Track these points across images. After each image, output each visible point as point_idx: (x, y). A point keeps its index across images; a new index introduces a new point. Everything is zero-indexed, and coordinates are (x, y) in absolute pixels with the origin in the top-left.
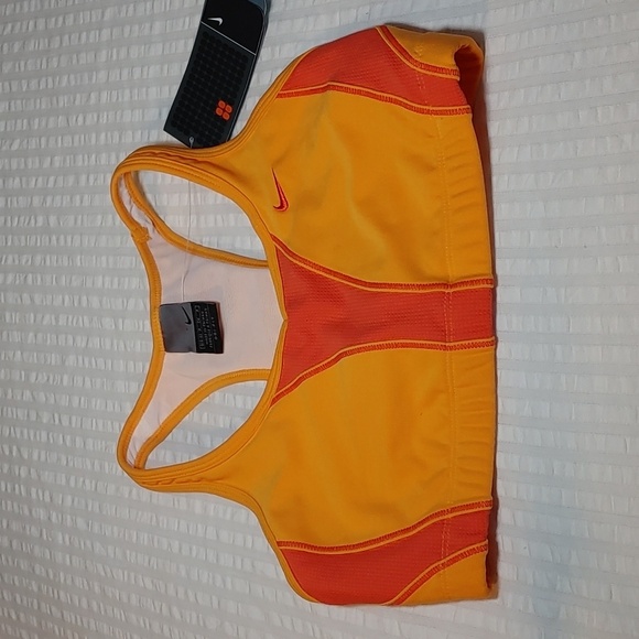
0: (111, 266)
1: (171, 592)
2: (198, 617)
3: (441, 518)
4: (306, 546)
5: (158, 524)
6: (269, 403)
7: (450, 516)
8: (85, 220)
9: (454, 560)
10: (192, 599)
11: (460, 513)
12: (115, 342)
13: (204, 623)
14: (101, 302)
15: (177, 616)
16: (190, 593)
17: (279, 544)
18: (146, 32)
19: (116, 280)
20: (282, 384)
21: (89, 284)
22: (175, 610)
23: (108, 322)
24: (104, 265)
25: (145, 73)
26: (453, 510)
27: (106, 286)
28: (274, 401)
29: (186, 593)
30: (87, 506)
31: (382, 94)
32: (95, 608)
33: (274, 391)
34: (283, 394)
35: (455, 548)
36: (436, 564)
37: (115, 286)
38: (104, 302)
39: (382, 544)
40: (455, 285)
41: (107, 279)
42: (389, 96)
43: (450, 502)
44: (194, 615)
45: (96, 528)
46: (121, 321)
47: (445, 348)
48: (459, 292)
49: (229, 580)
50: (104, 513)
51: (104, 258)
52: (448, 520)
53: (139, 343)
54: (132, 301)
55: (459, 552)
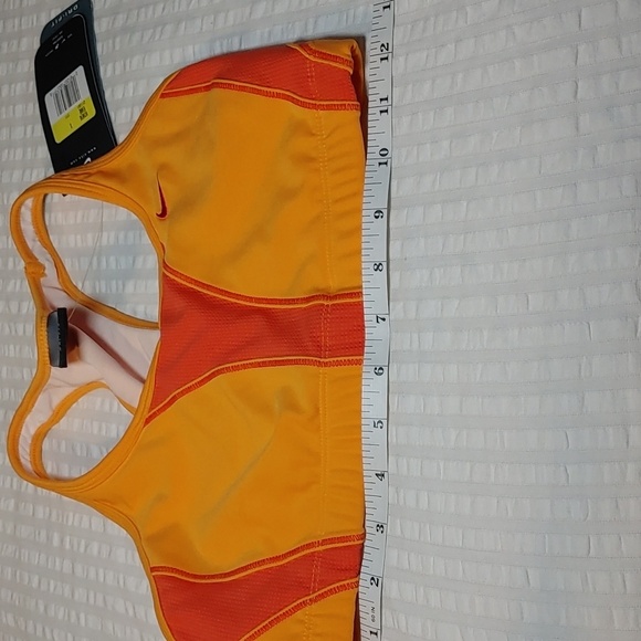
1: (30, 628)
3: (312, 550)
4: (177, 571)
6: (141, 425)
7: (321, 548)
9: (322, 596)
11: (331, 546)
17: (153, 569)
18: (14, 48)
20: (154, 403)
25: (12, 90)
26: (324, 542)
28: (148, 421)
29: (44, 631)
31: (269, 90)
33: (147, 410)
35: (324, 583)
36: (304, 599)
40: (336, 297)
42: (275, 91)
43: (322, 534)
47: (320, 364)
48: (338, 304)
49: (82, 616)
52: (319, 552)
53: (5, 368)
55: (329, 588)
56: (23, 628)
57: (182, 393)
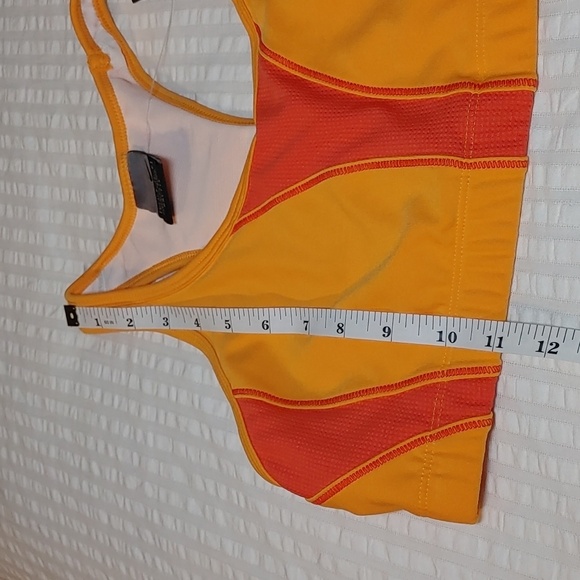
0: (34, 77)
1: (91, 445)
2: (118, 473)
3: (434, 381)
5: (81, 369)
6: (230, 230)
7: (446, 379)
8: (8, 23)
9: (446, 433)
10: (112, 454)
12: (39, 165)
13: (124, 483)
14: (23, 118)
15: (96, 471)
16: (110, 448)
17: (235, 392)
19: (40, 93)
20: (246, 209)
21: (11, 98)
22: (94, 466)
23: (31, 142)
24: (27, 75)
26: (450, 372)
27: (29, 100)
28: (237, 227)
29: (106, 448)
30: (7, 349)
32: (14, 459)
33: (237, 215)
34: (245, 221)
35: (448, 419)
36: (424, 435)
37: (39, 100)
38: (27, 118)
39: (354, 400)
40: (486, 85)
41: (31, 92)
44: (114, 472)
45: (16, 373)
46: (44, 140)
47: (462, 165)
48: (489, 94)
50: (24, 356)
51: (27, 68)
52: (443, 383)
53: (64, 166)
54: (56, 118)
55: (455, 424)
56: (82, 444)
57: (283, 198)
